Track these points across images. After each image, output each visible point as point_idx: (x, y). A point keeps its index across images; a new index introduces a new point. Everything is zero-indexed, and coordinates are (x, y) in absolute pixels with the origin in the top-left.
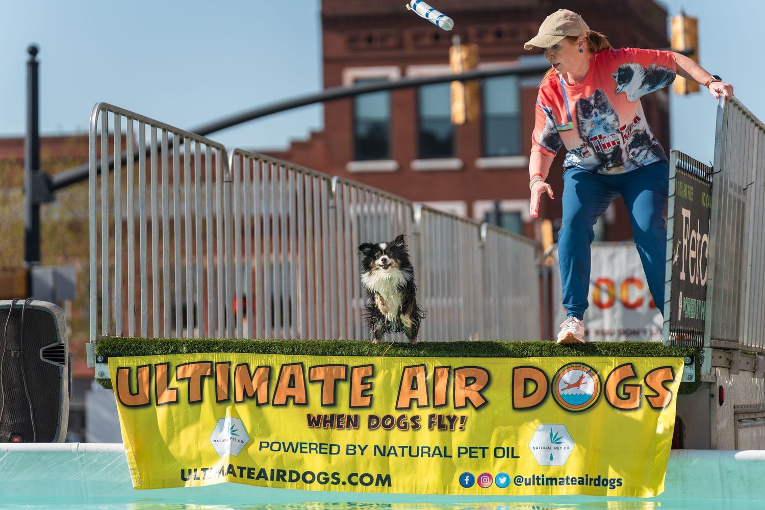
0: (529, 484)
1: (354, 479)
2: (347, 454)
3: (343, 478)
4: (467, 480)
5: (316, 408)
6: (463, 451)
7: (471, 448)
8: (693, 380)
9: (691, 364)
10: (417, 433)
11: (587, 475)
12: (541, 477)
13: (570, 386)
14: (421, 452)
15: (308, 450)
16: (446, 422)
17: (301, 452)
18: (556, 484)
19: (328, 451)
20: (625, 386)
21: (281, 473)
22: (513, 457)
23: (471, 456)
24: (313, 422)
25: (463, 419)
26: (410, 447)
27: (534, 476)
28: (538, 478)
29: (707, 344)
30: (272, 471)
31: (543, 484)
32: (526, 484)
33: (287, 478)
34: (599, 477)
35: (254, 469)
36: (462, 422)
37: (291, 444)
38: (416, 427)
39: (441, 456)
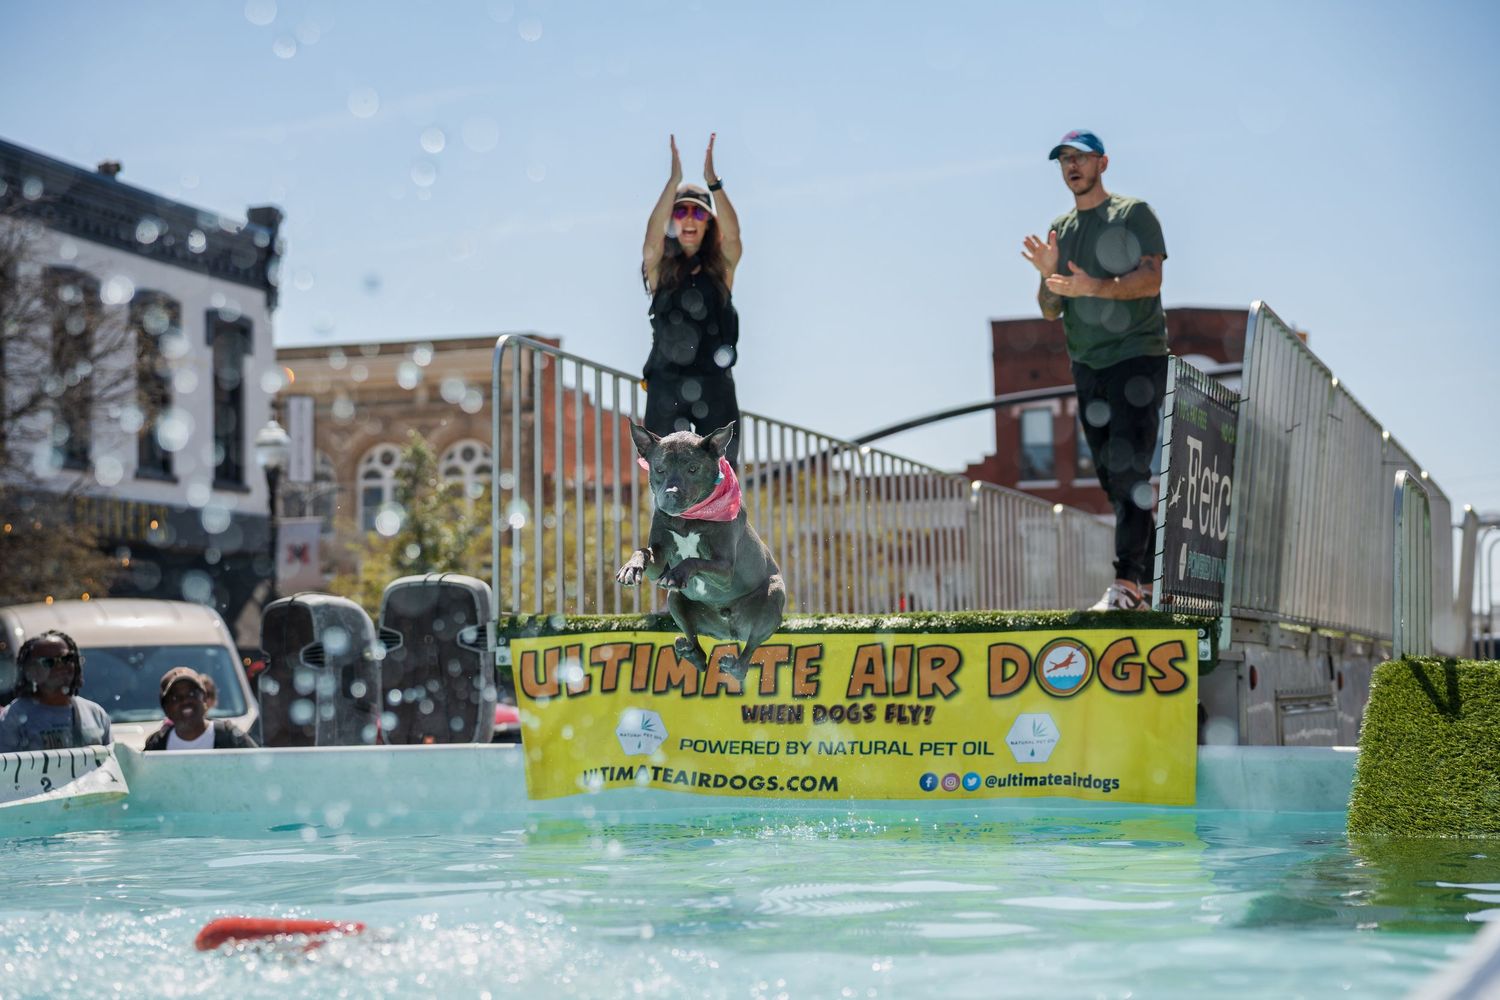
0: (1004, 785)
1: (795, 784)
2: (788, 753)
3: (782, 782)
4: (929, 782)
5: (752, 699)
6: (926, 747)
7: (936, 744)
8: (1209, 658)
9: (1206, 637)
10: (870, 725)
11: (1075, 774)
12: (1018, 776)
13: (1057, 667)
14: (874, 748)
15: (739, 750)
16: (908, 714)
17: (731, 752)
18: (1036, 784)
19: (765, 750)
20: (1124, 664)
21: (705, 778)
22: (985, 753)
23: (935, 754)
24: (750, 715)
25: (930, 710)
26: (861, 744)
27: (1010, 775)
28: (1015, 778)
29: (1226, 611)
30: (695, 774)
31: (1020, 784)
32: (1000, 785)
33: (711, 783)
34: (1090, 776)
35: (671, 770)
36: (927, 714)
37: (719, 743)
38: (870, 718)
39: (900, 753)
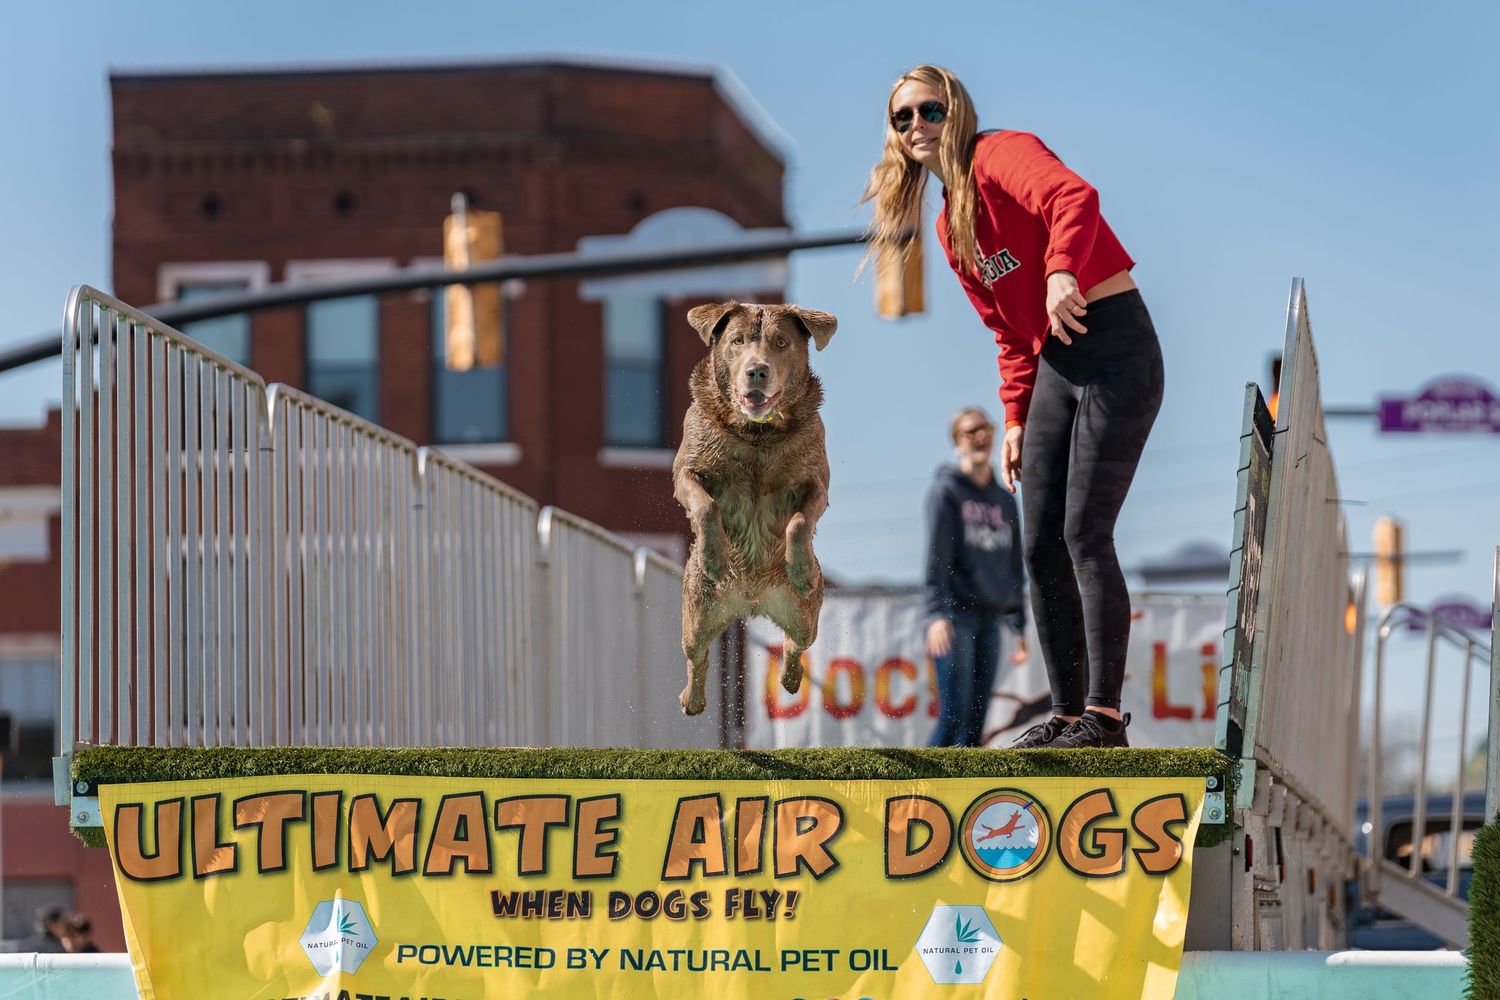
2: (569, 966)
5: (508, 880)
6: (791, 957)
7: (806, 952)
8: (1221, 820)
9: (1218, 789)
10: (703, 924)
13: (993, 834)
14: (710, 960)
15: (492, 960)
16: (760, 904)
17: (479, 964)
19: (532, 962)
20: (1096, 831)
22: (885, 967)
23: (806, 968)
24: (503, 906)
25: (792, 897)
26: (690, 953)
29: (1248, 749)
36: (789, 903)
37: (459, 949)
38: (702, 913)
39: (750, 969)
